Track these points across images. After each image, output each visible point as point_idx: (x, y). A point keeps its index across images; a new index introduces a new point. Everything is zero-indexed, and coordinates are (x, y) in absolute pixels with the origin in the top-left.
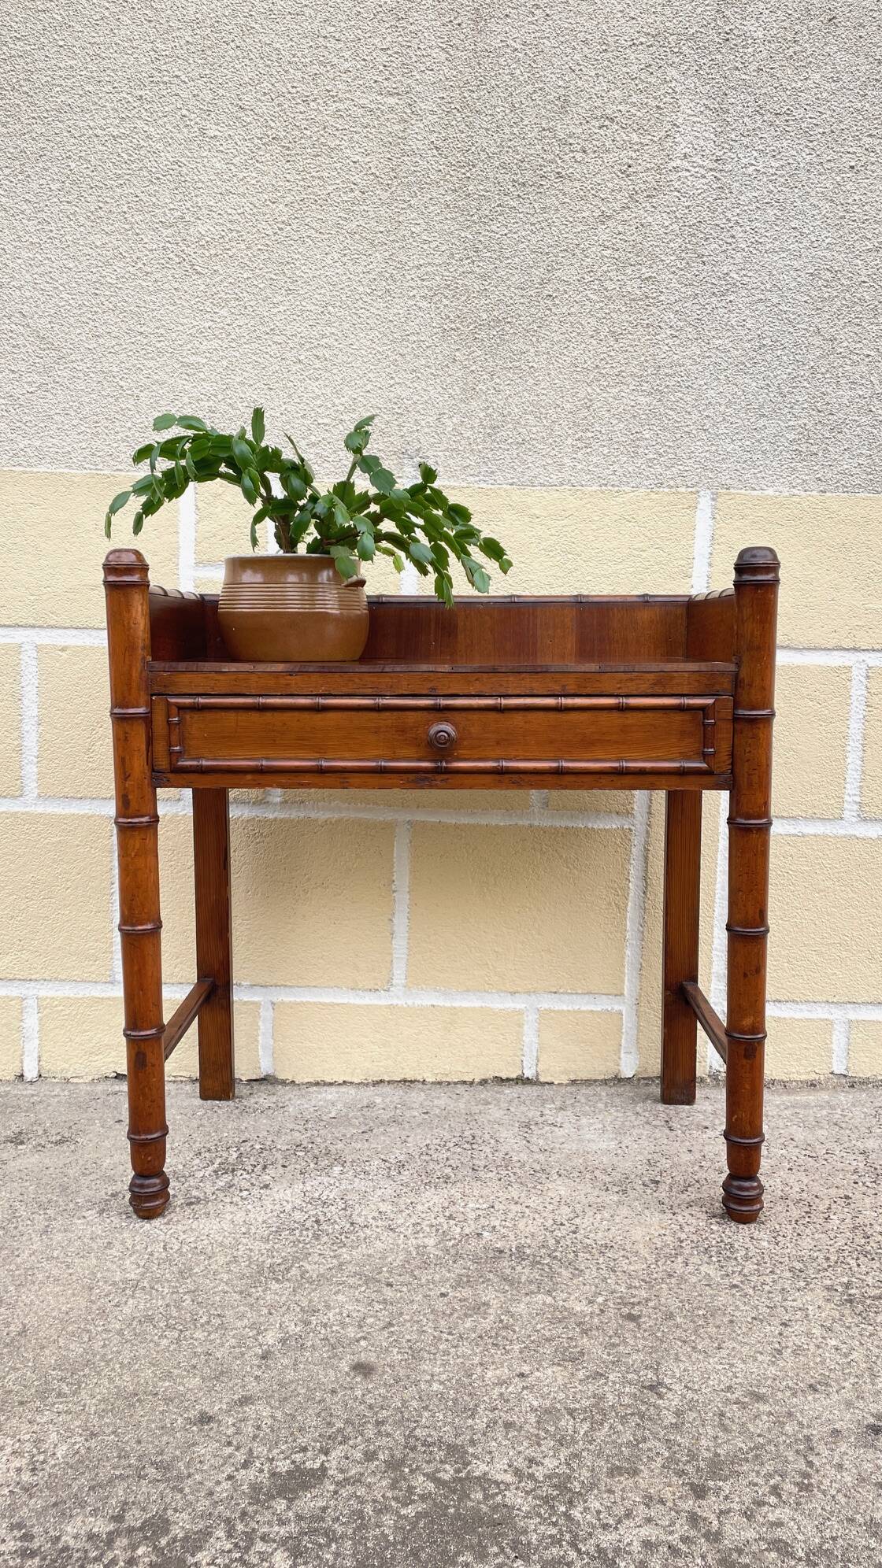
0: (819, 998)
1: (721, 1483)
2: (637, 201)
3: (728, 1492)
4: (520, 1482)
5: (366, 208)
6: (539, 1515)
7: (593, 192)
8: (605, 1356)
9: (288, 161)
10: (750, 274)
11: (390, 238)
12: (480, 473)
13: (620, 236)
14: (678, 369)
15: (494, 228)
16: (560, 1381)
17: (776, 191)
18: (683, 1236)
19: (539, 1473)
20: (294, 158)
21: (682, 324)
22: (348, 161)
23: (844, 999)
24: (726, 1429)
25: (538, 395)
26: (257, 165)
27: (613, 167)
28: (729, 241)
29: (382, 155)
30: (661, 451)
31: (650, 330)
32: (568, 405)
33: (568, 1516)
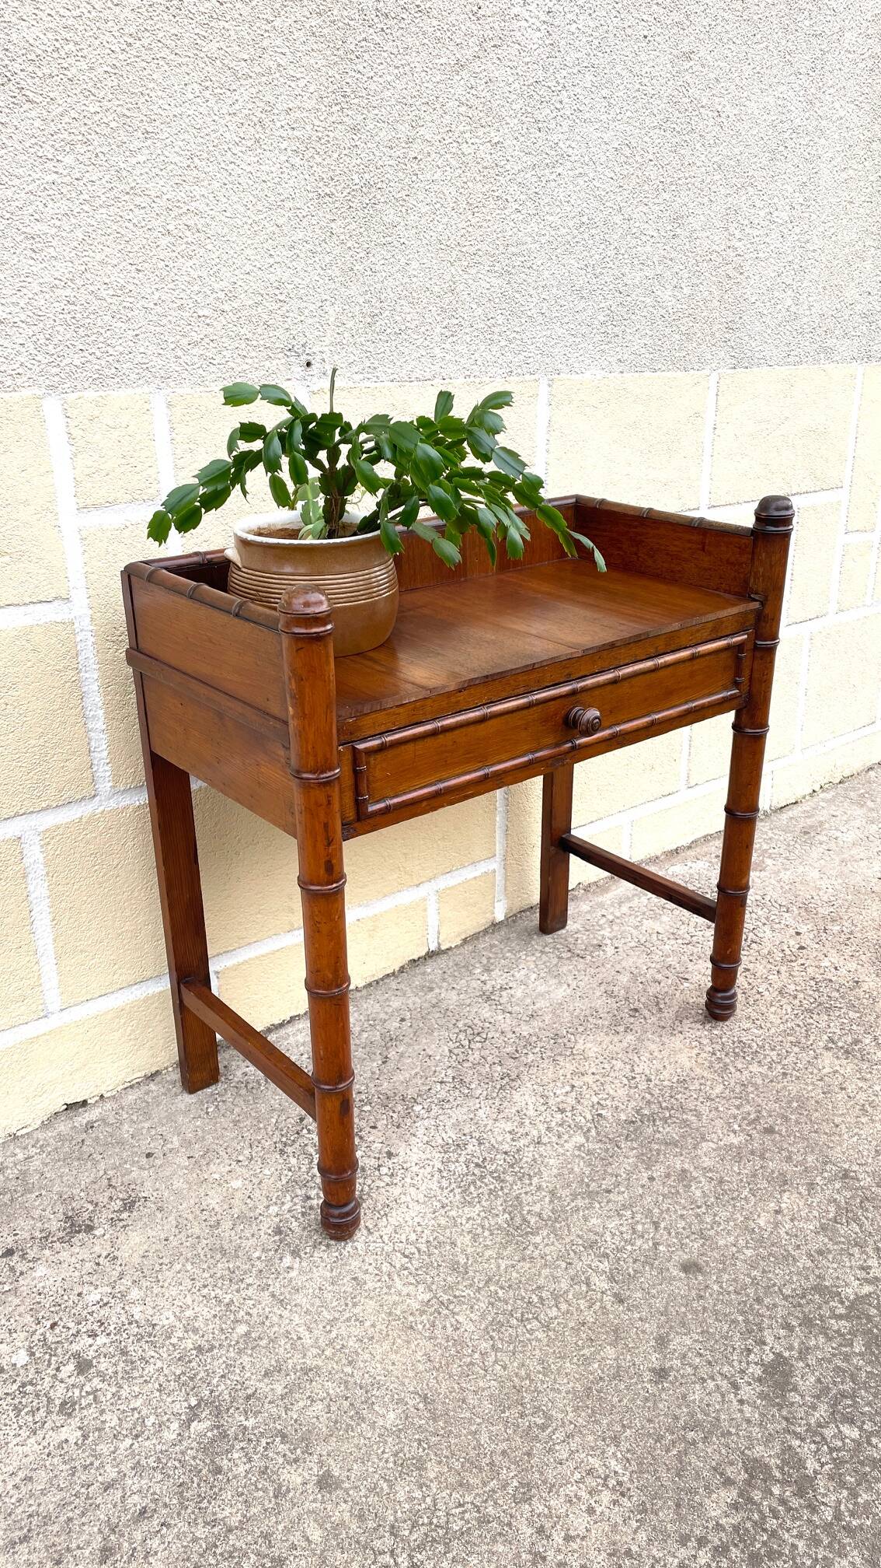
2: (486, 51)
7: (449, 34)
12: (363, 369)
27: (465, 6)
30: (511, 337)
32: (436, 289)
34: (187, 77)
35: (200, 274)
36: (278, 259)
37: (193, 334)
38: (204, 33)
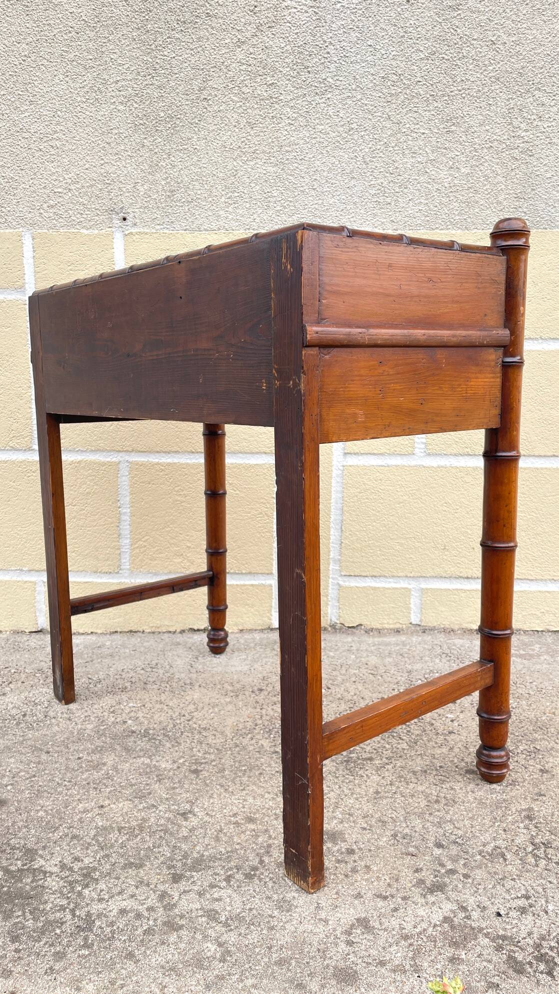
0: (401, 574)
1: (194, 874)
2: (262, 31)
3: (196, 879)
4: (61, 872)
5: (80, 43)
6: (61, 893)
7: (232, 26)
8: (164, 795)
9: (28, 15)
10: (341, 79)
11: (97, 63)
12: (164, 223)
13: (252, 56)
14: (294, 147)
15: (166, 53)
16: (125, 810)
17: (356, 20)
18: (259, 722)
19: (76, 866)
20: (31, 13)
21: (295, 115)
22: (67, 12)
23: (417, 574)
24: (217, 839)
25: (200, 168)
26: (8, 18)
27: (244, 8)
28: (326, 56)
29: (89, 7)
30: (285, 204)
31: (275, 120)
32: (221, 175)
33: (80, 894)
34: (56, 72)
35: (58, 170)
36: (107, 161)
37: (51, 201)
38: (66, 49)
